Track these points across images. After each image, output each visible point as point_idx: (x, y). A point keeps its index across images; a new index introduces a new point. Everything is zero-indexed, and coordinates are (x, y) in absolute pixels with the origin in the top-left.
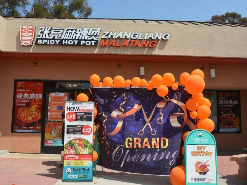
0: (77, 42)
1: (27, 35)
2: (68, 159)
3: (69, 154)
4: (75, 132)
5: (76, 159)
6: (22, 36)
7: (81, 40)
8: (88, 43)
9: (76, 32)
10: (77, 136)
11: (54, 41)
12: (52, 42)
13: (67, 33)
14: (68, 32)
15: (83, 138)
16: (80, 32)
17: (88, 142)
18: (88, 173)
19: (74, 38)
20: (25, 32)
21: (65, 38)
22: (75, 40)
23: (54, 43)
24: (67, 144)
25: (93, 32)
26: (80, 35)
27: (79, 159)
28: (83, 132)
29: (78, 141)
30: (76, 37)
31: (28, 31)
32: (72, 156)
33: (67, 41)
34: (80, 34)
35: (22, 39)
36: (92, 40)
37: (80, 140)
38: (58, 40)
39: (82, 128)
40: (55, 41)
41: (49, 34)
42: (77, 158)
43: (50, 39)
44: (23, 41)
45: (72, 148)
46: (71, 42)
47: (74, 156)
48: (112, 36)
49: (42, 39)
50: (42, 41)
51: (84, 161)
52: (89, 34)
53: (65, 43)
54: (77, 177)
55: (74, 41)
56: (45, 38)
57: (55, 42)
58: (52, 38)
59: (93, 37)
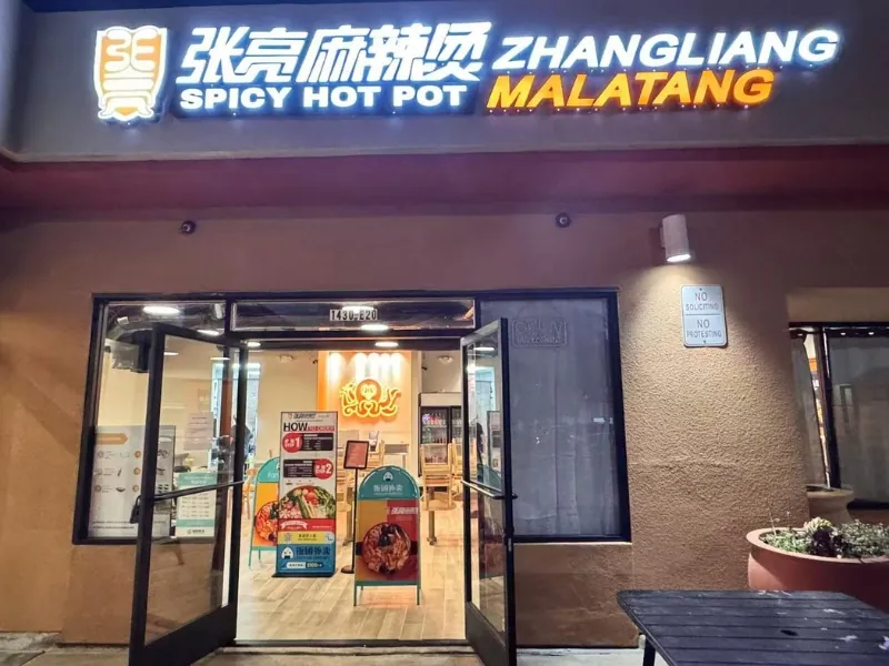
0: (375, 94)
1: (130, 72)
2: (285, 529)
3: (289, 519)
4: (300, 473)
5: (303, 529)
6: (107, 76)
7: (395, 82)
8: (430, 96)
9: (366, 49)
10: (305, 481)
11: (259, 92)
12: (253, 98)
13: (323, 54)
14: (327, 51)
15: (315, 485)
16: (390, 47)
17: (325, 492)
18: (325, 558)
19: (357, 78)
20: (121, 59)
21: (313, 80)
22: (364, 83)
23: (259, 104)
24: (284, 499)
25: (452, 42)
26: (388, 61)
27: (309, 529)
28: (317, 472)
29: (305, 492)
30: (367, 70)
31: (137, 50)
32: (293, 523)
33: (324, 90)
34: (390, 55)
35: (105, 92)
36: (451, 80)
37: (310, 489)
38: (279, 87)
39: (313, 464)
40: (266, 92)
41: (236, 61)
42: (305, 525)
43: (242, 87)
44: (108, 99)
45: (294, 505)
46: (344, 97)
47: (299, 522)
48: (545, 60)
49: (203, 86)
50: (203, 97)
51: (318, 533)
52: (432, 55)
53: (316, 103)
54: (304, 567)
55: (360, 89)
56: (216, 79)
57: (268, 98)
58: (249, 78)
59: (453, 69)
